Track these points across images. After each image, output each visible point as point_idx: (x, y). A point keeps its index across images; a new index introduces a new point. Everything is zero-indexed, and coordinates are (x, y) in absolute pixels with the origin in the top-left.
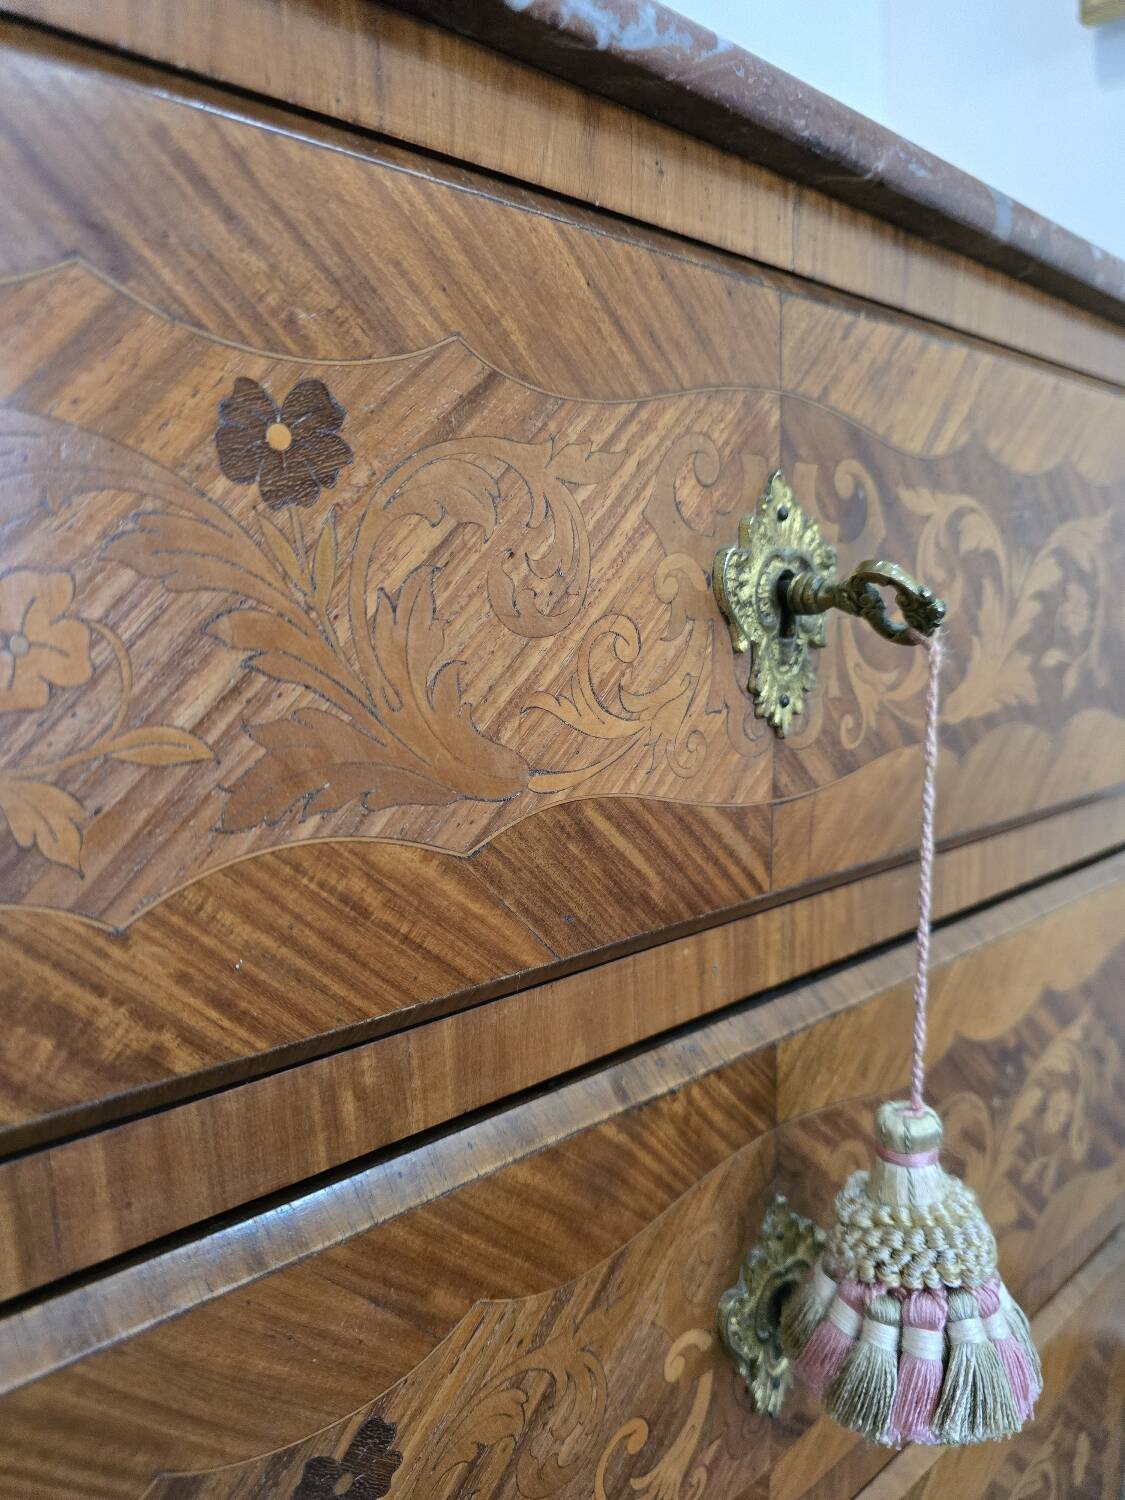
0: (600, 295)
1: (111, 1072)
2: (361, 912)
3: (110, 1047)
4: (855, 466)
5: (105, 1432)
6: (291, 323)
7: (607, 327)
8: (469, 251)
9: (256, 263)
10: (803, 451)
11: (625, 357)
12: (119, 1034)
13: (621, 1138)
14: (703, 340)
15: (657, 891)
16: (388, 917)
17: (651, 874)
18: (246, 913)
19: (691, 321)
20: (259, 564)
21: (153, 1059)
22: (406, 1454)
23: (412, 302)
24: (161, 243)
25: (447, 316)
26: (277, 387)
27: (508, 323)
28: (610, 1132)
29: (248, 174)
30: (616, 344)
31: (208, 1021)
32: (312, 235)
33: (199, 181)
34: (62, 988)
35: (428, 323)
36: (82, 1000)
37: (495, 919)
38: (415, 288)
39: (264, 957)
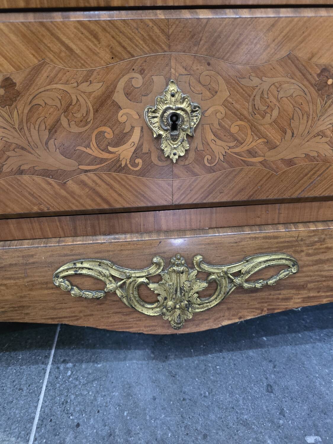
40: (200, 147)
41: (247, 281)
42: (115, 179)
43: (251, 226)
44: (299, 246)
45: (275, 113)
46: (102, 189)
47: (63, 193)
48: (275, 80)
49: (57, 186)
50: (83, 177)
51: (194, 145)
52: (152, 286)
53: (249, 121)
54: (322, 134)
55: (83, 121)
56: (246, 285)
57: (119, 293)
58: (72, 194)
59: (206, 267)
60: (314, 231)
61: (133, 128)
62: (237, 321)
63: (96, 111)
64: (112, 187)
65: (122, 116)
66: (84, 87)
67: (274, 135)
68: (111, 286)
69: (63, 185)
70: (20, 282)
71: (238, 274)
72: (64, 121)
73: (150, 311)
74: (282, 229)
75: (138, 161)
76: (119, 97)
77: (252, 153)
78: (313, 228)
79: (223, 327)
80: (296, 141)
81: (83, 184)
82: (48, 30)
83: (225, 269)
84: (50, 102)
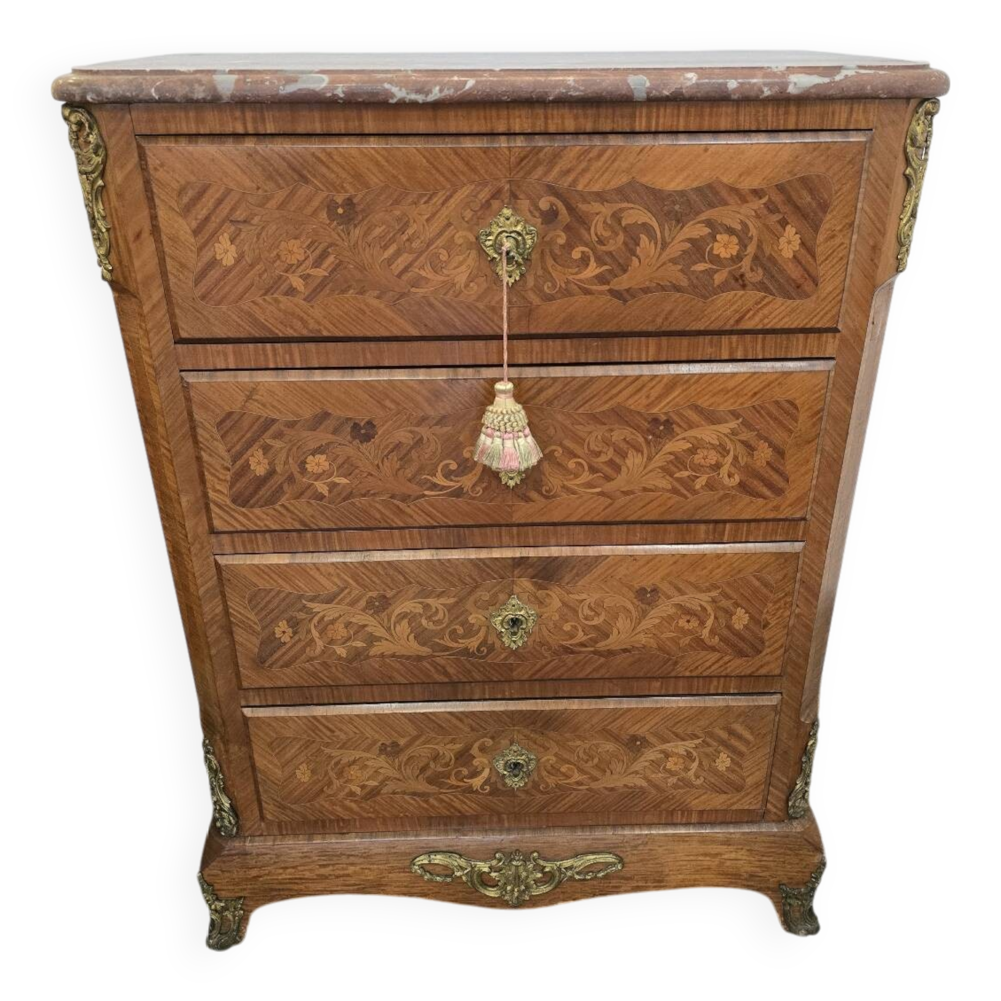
0: (431, 163)
1: (311, 331)
2: (364, 313)
3: (311, 327)
4: (553, 199)
5: (312, 396)
6: (343, 187)
7: (434, 172)
8: (387, 161)
9: (333, 176)
10: (521, 197)
11: (442, 179)
12: (312, 325)
13: (447, 387)
14: (474, 170)
15: (458, 324)
16: (371, 314)
17: (456, 320)
18: (337, 307)
19: (467, 164)
20: (337, 237)
21: (319, 331)
22: (380, 433)
23: (372, 177)
24: (314, 176)
25: (382, 178)
26: (339, 199)
27: (400, 177)
28: (442, 383)
29: (332, 158)
30: (437, 175)
31: (330, 327)
32: (347, 167)
33: (322, 162)
34: (302, 314)
35: (376, 180)
36: (305, 317)
37: (402, 321)
38: (374, 174)
39: (341, 316)
40: (536, 779)
41: (578, 873)
42: (467, 798)
43: (583, 827)
44: (624, 847)
45: (596, 761)
46: (457, 804)
47: (425, 806)
48: (594, 742)
49: (421, 803)
50: (441, 796)
51: (531, 778)
52: (493, 874)
53: (575, 765)
54: (636, 773)
55: (447, 765)
56: (577, 877)
57: (464, 878)
58: (433, 806)
59: (542, 863)
60: (638, 835)
61: (484, 768)
62: (572, 902)
63: (457, 759)
64: (465, 803)
65: (476, 762)
66: (449, 746)
67: (596, 773)
68: (458, 874)
69: (427, 802)
70: (381, 867)
71: (570, 868)
72: (432, 765)
73: (492, 893)
74: (610, 832)
75: (486, 787)
76: (475, 751)
77: (579, 783)
78: (637, 832)
79: (558, 907)
80: (614, 777)
81: (442, 801)
82: (428, 717)
83: (558, 863)
84: (423, 754)
